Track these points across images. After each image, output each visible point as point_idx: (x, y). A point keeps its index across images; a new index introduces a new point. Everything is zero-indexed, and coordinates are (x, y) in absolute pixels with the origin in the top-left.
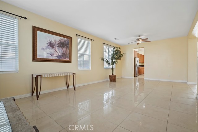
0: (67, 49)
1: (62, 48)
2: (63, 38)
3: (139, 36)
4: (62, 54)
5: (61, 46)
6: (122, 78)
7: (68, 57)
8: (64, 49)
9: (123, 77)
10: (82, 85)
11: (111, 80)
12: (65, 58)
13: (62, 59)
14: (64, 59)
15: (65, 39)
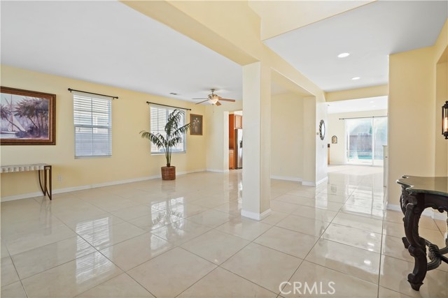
0: (44, 118)
1: (28, 117)
2: (31, 98)
3: (213, 90)
4: (29, 129)
5: (27, 112)
6: (206, 172)
7: (45, 134)
8: (35, 119)
9: (208, 170)
10: (87, 187)
11: (164, 178)
12: (39, 137)
13: (30, 138)
14: (34, 139)
15: (38, 99)
